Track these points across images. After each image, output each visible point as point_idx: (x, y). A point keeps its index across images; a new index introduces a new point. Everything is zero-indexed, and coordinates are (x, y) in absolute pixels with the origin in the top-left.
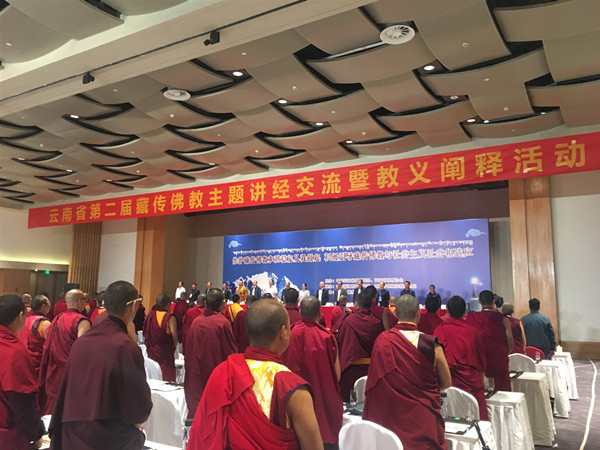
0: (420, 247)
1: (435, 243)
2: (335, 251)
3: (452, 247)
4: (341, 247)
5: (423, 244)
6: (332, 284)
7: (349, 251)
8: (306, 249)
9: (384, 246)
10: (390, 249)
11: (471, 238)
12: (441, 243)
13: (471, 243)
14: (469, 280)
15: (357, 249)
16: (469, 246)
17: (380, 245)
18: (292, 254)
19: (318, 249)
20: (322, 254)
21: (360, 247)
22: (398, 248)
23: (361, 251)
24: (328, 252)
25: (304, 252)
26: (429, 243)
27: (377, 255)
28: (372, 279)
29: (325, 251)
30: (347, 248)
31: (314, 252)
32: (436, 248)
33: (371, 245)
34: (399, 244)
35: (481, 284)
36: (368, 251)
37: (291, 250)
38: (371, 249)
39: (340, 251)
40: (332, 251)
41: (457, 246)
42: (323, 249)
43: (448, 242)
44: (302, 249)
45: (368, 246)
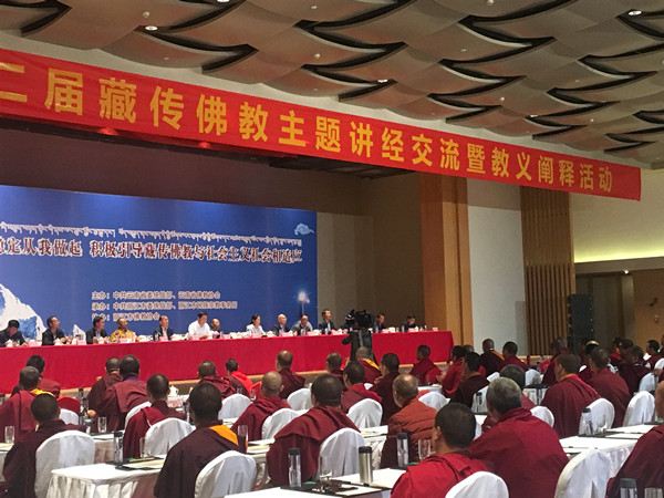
0: (242, 243)
1: (261, 239)
2: (111, 238)
3: (279, 247)
4: (121, 231)
5: (246, 239)
6: (105, 301)
7: (136, 240)
8: (50, 227)
9: (194, 236)
10: (203, 243)
11: (299, 236)
12: (268, 240)
13: (299, 243)
14: (297, 296)
15: (150, 239)
16: (296, 247)
17: (187, 235)
18: (18, 236)
19: (77, 231)
20: (85, 241)
21: (155, 234)
22: (214, 242)
23: (156, 241)
24: (98, 238)
25: (47, 234)
26: (254, 238)
27: (182, 251)
28: (175, 293)
29: (92, 236)
30: (133, 234)
31: (68, 236)
32: (262, 246)
33: (174, 234)
34: (214, 236)
35: (308, 301)
36: (169, 242)
37: (15, 228)
38: (173, 240)
39: (120, 238)
40: (105, 238)
41: (286, 246)
42: (87, 231)
43: (276, 240)
44: (41, 228)
45: (169, 234)
